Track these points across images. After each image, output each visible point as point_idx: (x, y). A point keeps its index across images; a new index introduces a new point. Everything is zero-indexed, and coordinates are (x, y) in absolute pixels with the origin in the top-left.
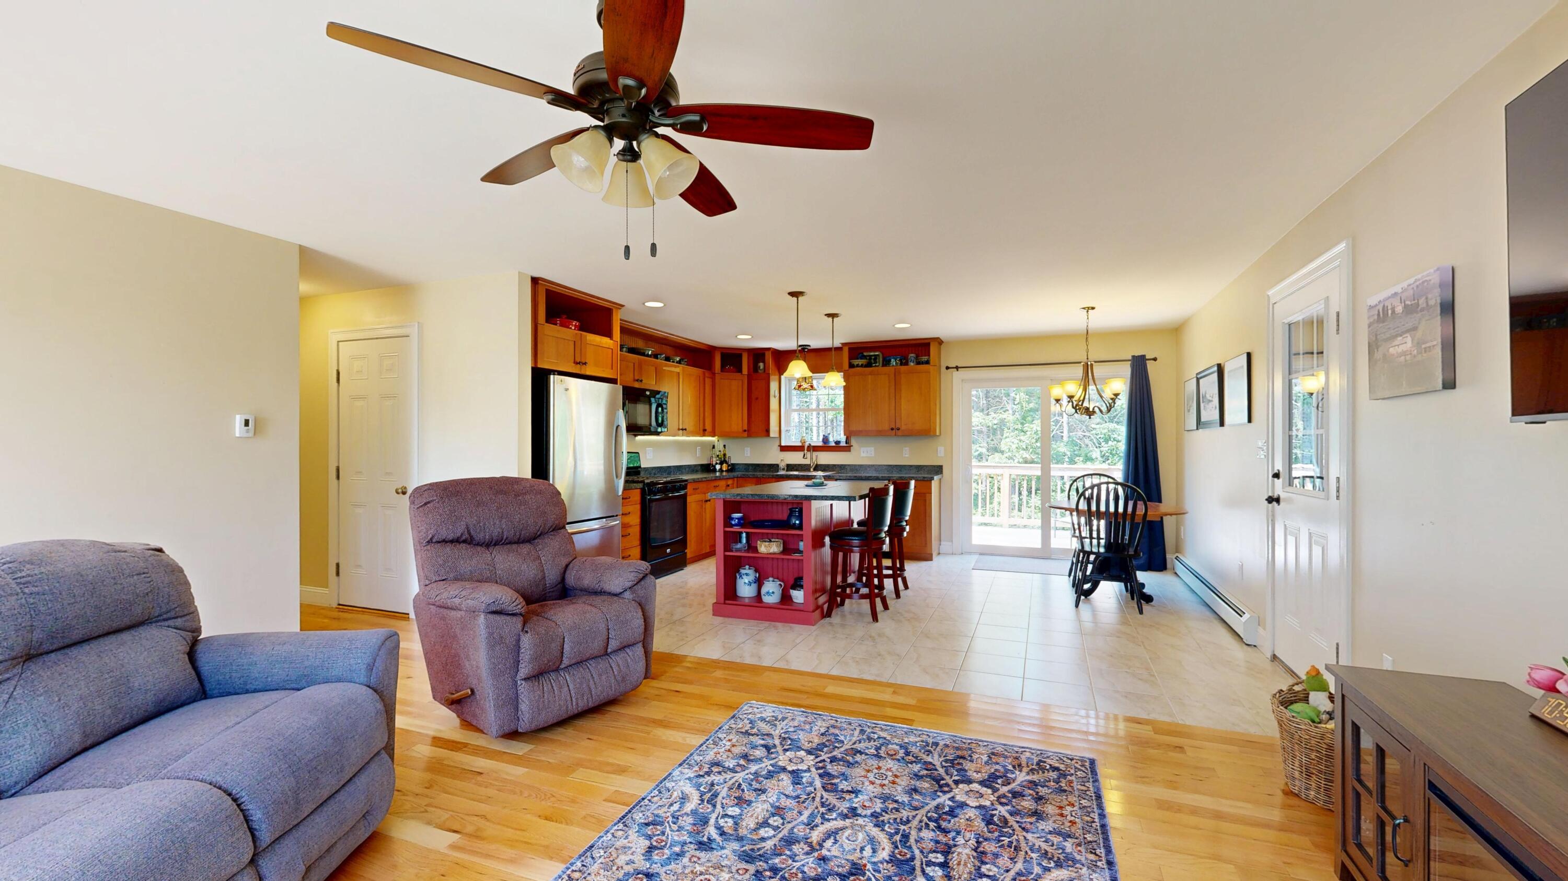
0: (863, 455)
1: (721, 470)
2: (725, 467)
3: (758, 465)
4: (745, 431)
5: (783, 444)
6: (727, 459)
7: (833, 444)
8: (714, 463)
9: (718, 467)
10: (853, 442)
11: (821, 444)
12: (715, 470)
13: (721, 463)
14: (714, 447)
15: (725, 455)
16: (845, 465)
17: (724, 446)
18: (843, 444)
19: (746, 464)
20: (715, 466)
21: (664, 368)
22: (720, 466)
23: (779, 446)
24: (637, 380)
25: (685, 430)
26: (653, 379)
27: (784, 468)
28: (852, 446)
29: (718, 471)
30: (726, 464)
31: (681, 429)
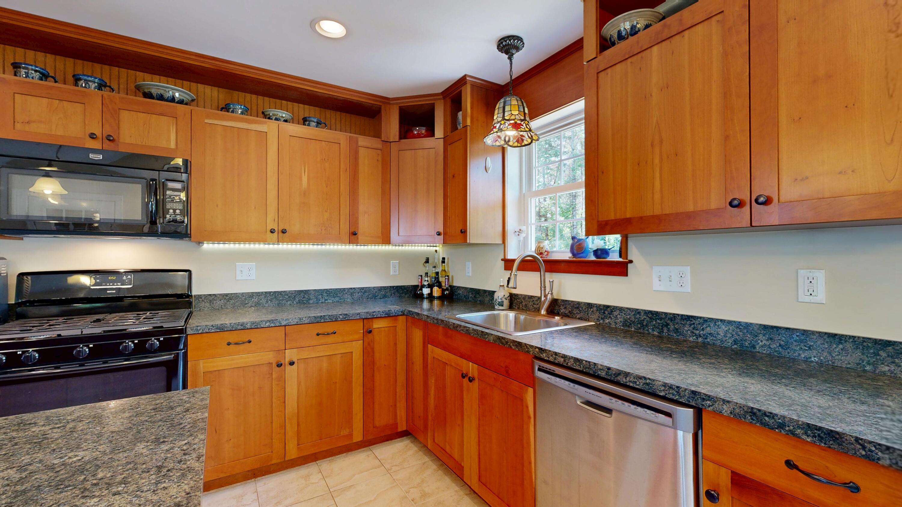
0: (657, 285)
1: (431, 297)
2: (436, 292)
3: (478, 292)
4: (440, 234)
5: (510, 256)
6: (441, 280)
7: (593, 258)
9: (427, 291)
10: (634, 253)
11: (567, 256)
12: (421, 296)
13: (432, 286)
14: (427, 261)
15: (441, 273)
16: (615, 308)
17: (444, 258)
18: (614, 257)
19: (465, 288)
20: (422, 290)
21: (206, 121)
22: (429, 289)
23: (502, 260)
24: (93, 136)
25: (284, 232)
26: (169, 140)
27: (499, 302)
28: (631, 262)
29: (426, 298)
30: (437, 286)
31: (272, 231)
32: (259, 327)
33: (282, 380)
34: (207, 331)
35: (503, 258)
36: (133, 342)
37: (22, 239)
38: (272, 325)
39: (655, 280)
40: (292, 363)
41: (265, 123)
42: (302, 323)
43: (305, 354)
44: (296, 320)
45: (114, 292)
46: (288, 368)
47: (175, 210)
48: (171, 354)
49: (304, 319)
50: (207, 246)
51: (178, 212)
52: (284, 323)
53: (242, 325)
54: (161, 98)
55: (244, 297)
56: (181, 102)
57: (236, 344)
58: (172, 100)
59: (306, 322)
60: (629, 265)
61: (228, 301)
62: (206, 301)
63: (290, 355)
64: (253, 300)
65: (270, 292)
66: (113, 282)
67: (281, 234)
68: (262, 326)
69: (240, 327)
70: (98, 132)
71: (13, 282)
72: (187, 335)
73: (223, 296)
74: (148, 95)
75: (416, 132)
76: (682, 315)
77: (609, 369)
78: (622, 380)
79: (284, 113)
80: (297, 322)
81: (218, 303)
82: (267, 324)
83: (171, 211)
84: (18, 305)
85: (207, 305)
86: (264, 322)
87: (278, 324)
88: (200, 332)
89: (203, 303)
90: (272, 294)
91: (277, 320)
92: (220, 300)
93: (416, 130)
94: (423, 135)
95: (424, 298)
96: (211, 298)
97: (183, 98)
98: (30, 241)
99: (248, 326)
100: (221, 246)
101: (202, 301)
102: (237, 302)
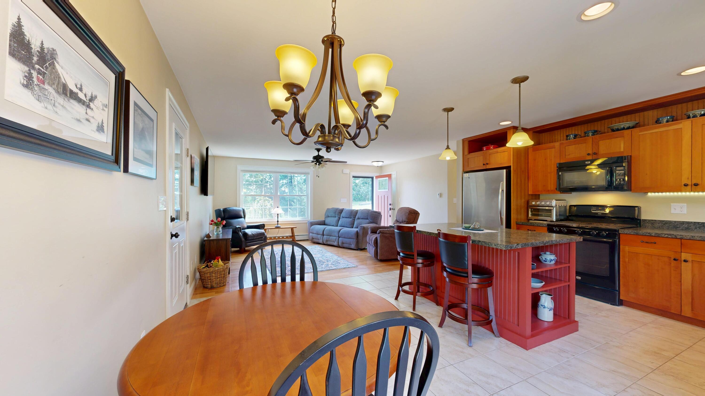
21: (640, 134)
24: (589, 154)
25: (696, 185)
26: (620, 148)
31: (686, 185)
32: (660, 236)
33: (678, 269)
34: (629, 233)
36: (596, 232)
37: (571, 193)
38: (670, 237)
40: (685, 261)
41: (681, 123)
42: (694, 239)
43: (697, 259)
44: (689, 237)
45: (601, 214)
46: (683, 264)
47: (620, 179)
48: (611, 240)
49: (696, 237)
50: (649, 194)
51: (622, 180)
52: (679, 237)
53: (649, 234)
54: (618, 130)
55: (676, 224)
56: (629, 128)
57: (647, 242)
58: (624, 129)
59: (698, 239)
61: (664, 225)
62: (649, 223)
63: (684, 256)
64: (683, 226)
65: (699, 223)
66: (601, 210)
67: (693, 186)
68: (662, 236)
69: (648, 234)
70: (590, 152)
71: (568, 208)
72: (620, 233)
73: (661, 221)
74: (613, 130)
79: (703, 111)
80: (690, 238)
81: (657, 225)
82: (666, 236)
83: (618, 180)
84: (569, 216)
85: (650, 225)
86: (664, 235)
87: (674, 237)
88: (625, 233)
89: (648, 224)
90: (700, 223)
91: (673, 234)
92: (659, 224)
96: (653, 223)
97: (629, 126)
98: (574, 194)
99: (653, 235)
100: (660, 194)
101: (647, 222)
102: (670, 226)
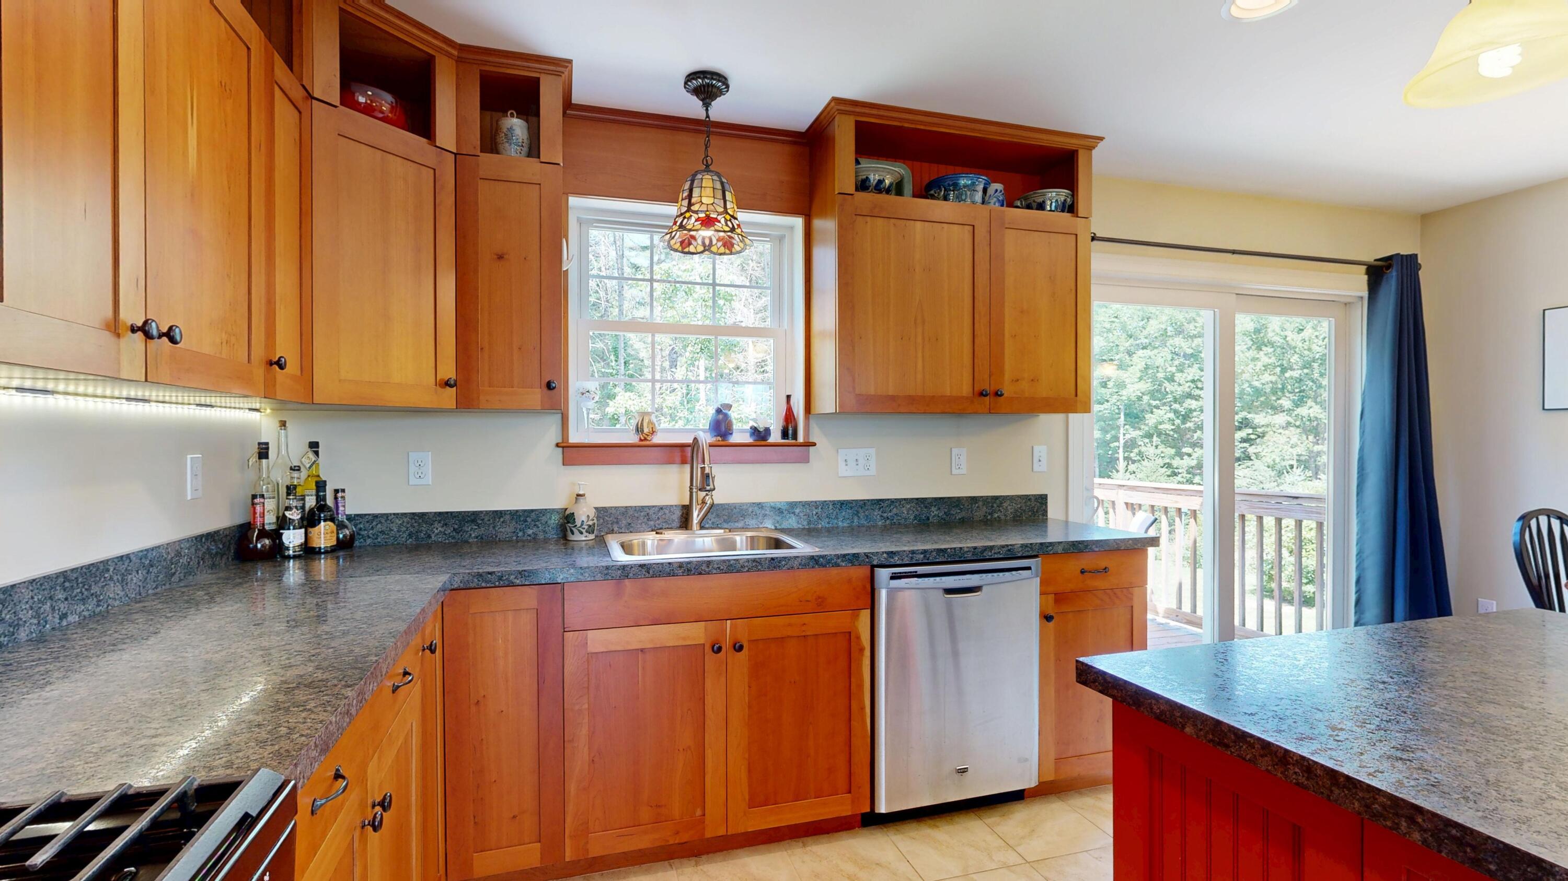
1: (308, 552)
2: (324, 535)
3: (473, 518)
4: (447, 384)
5: (574, 438)
6: (330, 502)
7: (749, 437)
8: (270, 521)
9: (293, 538)
10: (815, 434)
12: (277, 553)
13: (309, 521)
14: (263, 452)
15: (321, 486)
17: (314, 446)
19: (413, 515)
20: (276, 535)
22: (303, 530)
23: (557, 445)
27: (590, 526)
28: (814, 444)
29: (295, 557)
30: (325, 521)
35: (560, 441)
39: (841, 464)
60: (811, 448)
75: (362, 100)
76: (872, 500)
77: (975, 548)
78: (988, 554)
93: (364, 94)
94: (381, 115)
95: (289, 557)
